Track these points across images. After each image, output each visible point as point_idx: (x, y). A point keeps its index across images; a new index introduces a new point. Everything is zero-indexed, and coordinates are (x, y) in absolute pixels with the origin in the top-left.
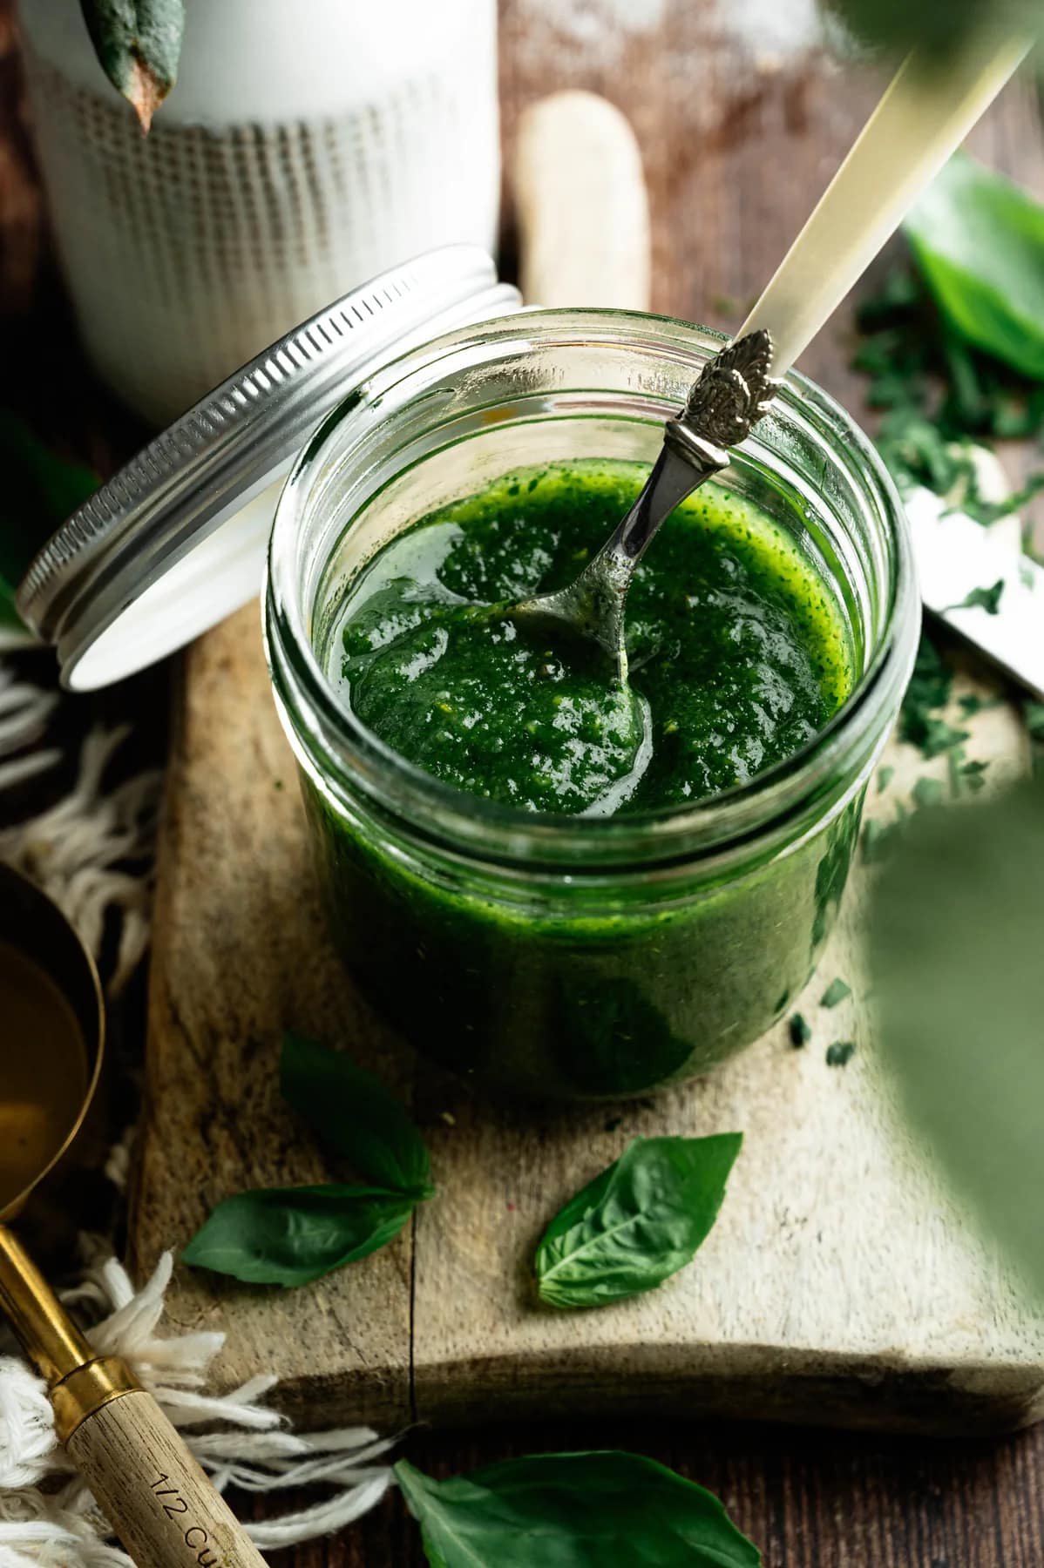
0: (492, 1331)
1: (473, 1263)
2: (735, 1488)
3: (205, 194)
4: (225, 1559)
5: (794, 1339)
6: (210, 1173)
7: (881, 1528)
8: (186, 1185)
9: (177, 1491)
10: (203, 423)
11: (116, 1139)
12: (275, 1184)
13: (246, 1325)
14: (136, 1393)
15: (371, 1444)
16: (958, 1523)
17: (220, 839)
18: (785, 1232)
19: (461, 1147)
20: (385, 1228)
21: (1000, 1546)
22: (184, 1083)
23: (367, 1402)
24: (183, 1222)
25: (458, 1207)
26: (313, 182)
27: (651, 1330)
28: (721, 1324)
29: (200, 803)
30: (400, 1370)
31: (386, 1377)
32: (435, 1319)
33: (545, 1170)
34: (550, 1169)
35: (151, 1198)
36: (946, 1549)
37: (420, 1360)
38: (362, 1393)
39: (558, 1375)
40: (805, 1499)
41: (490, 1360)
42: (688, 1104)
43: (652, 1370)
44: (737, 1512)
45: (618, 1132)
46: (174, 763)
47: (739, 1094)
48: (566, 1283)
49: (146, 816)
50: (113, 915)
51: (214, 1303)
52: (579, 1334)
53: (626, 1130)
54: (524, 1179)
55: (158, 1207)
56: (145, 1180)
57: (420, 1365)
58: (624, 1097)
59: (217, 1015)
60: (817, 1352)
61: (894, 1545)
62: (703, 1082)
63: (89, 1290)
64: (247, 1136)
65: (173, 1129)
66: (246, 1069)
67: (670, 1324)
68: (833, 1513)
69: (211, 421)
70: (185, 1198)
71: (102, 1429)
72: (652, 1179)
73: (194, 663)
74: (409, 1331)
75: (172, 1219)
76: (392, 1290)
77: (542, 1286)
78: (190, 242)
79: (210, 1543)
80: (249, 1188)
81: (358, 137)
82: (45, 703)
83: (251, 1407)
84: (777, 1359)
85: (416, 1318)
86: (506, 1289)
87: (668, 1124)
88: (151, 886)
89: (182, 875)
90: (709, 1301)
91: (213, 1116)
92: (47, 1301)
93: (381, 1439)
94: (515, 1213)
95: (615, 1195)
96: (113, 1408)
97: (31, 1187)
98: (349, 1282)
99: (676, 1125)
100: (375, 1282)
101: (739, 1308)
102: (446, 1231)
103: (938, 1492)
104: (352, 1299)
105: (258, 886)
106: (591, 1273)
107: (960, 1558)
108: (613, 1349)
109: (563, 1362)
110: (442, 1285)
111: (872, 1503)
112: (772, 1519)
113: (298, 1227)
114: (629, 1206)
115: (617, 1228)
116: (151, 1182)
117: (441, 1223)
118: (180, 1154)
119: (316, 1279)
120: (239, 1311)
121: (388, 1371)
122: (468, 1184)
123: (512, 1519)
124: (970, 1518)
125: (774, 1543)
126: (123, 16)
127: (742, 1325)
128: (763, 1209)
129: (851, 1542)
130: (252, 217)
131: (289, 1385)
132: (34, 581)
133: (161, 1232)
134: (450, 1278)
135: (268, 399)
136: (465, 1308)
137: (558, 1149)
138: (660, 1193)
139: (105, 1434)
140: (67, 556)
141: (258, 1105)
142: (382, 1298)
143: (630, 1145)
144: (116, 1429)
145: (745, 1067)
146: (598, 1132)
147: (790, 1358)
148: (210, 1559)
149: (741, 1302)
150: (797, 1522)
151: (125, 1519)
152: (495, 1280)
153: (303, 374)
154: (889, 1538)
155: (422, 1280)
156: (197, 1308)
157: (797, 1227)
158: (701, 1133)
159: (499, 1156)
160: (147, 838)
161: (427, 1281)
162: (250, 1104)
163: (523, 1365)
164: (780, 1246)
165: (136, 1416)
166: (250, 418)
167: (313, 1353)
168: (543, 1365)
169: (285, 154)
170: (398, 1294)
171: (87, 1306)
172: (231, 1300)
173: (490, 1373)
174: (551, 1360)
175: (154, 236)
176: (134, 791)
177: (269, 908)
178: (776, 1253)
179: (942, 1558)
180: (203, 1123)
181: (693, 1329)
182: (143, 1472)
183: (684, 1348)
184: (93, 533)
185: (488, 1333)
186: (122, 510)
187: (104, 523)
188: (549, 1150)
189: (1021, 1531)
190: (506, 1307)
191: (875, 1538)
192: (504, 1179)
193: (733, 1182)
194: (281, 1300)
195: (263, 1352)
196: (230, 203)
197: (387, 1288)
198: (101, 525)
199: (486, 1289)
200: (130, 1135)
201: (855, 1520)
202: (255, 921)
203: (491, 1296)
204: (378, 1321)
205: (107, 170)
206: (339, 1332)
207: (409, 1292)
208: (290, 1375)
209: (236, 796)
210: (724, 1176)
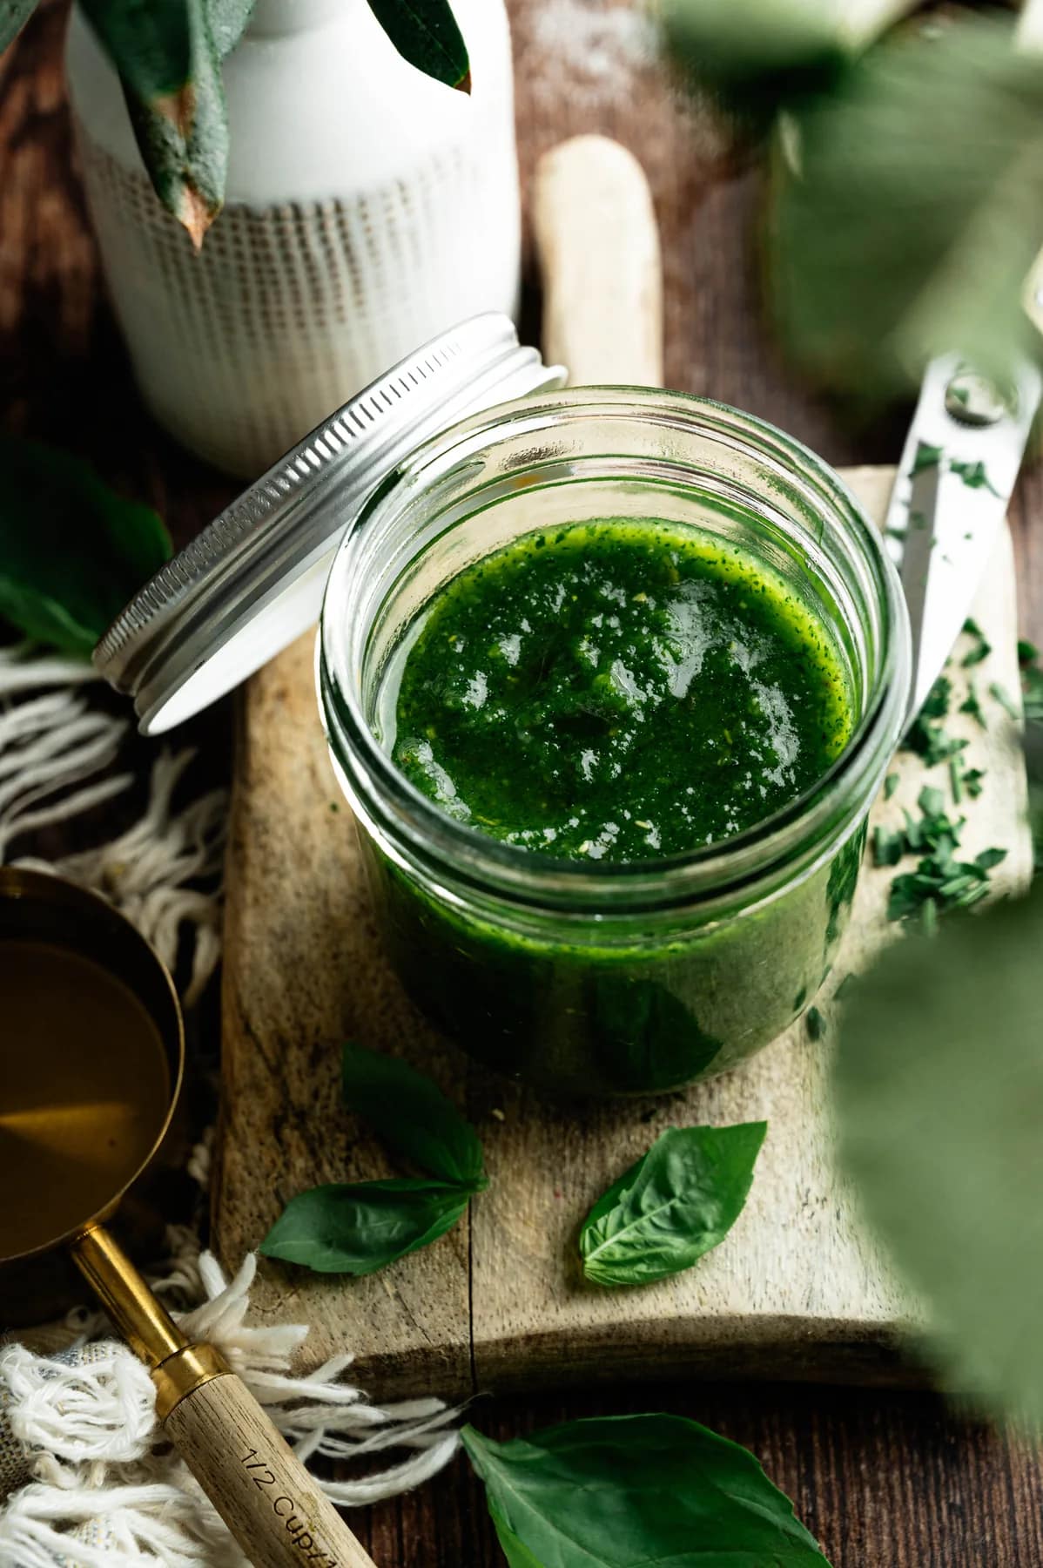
0: (543, 1310)
1: (525, 1247)
2: (768, 1442)
3: (250, 265)
4: (310, 1525)
5: (817, 1310)
6: (283, 1171)
7: (902, 1473)
8: (262, 1183)
9: (265, 1465)
10: (261, 500)
11: (198, 1139)
12: (343, 1179)
13: (321, 1309)
14: (226, 1376)
15: (439, 1413)
16: (972, 1469)
17: (282, 862)
18: (807, 1212)
19: (511, 1140)
20: (444, 1219)
21: (1010, 1488)
22: (257, 1088)
23: (432, 1376)
24: (260, 1217)
25: (509, 1195)
26: (347, 249)
27: (687, 1304)
28: (750, 1297)
29: (263, 827)
30: (462, 1347)
31: (449, 1354)
32: (492, 1300)
33: (588, 1160)
34: (592, 1159)
35: (231, 1195)
36: (961, 1491)
37: (480, 1338)
38: (427, 1368)
39: (605, 1347)
40: (832, 1450)
41: (543, 1335)
42: (716, 1094)
43: (690, 1341)
44: (771, 1464)
45: (653, 1123)
46: (237, 786)
47: (762, 1084)
48: (609, 1262)
49: (211, 834)
50: (187, 931)
51: (292, 1290)
52: (622, 1310)
53: (660, 1121)
54: (569, 1169)
55: (238, 1203)
56: (225, 1180)
57: (479, 1343)
58: (659, 1092)
59: (286, 1025)
60: (839, 1321)
61: (914, 1490)
62: (730, 1075)
63: (178, 1280)
64: (316, 1135)
65: (249, 1131)
66: (313, 1074)
67: (704, 1299)
68: (858, 1462)
69: (269, 498)
70: (261, 1194)
71: (196, 1410)
72: (685, 1165)
73: (253, 693)
74: (468, 1311)
75: (251, 1215)
76: (451, 1274)
77: (587, 1266)
78: (237, 306)
79: (297, 1511)
80: (320, 1183)
81: (389, 208)
82: (118, 729)
83: (331, 1385)
84: (803, 1328)
85: (474, 1300)
86: (555, 1271)
87: (699, 1115)
88: (221, 901)
89: (249, 895)
90: (740, 1276)
91: (284, 1119)
92: (141, 1293)
93: (448, 1408)
94: (562, 1200)
95: (652, 1181)
96: (204, 1390)
97: (123, 1191)
98: (413, 1267)
99: (706, 1115)
100: (437, 1267)
101: (767, 1282)
102: (500, 1218)
103: (953, 1440)
104: (416, 1283)
105: (319, 903)
106: (631, 1254)
107: (974, 1501)
108: (653, 1322)
109: (609, 1336)
110: (497, 1268)
111: (894, 1453)
112: (803, 1470)
113: (365, 1218)
114: (665, 1192)
115: (654, 1212)
116: (230, 1181)
117: (495, 1211)
118: (257, 1154)
119: (383, 1266)
120: (314, 1297)
121: (450, 1348)
122: (518, 1174)
123: (569, 1475)
124: (983, 1464)
125: (805, 1491)
126: (174, 145)
127: (770, 1299)
128: (787, 1190)
129: (875, 1488)
130: (293, 282)
131: (361, 1363)
132: (112, 644)
133: (242, 1226)
134: (504, 1262)
135: (319, 475)
136: (519, 1290)
137: (599, 1140)
138: (693, 1179)
139: (199, 1415)
140: (142, 622)
141: (325, 1107)
142: (443, 1281)
143: (664, 1134)
144: (208, 1409)
145: (768, 1059)
146: (635, 1124)
147: (814, 1326)
148: (297, 1525)
149: (768, 1277)
150: (826, 1473)
151: (219, 1490)
152: (545, 1262)
153: (350, 450)
154: (909, 1483)
155: (478, 1264)
156: (276, 1295)
157: (818, 1207)
158: (729, 1122)
159: (545, 1147)
160: (215, 855)
161: (483, 1265)
162: (318, 1105)
163: (573, 1339)
164: (804, 1223)
165: (226, 1397)
166: (303, 493)
167: (382, 1333)
168: (590, 1338)
169: (322, 227)
170: (457, 1277)
171: (176, 1294)
172: (307, 1288)
173: (543, 1347)
174: (598, 1334)
175: (203, 301)
176: (201, 810)
177: (330, 923)
178: (800, 1230)
179: (958, 1501)
180: (276, 1125)
181: (726, 1302)
182: (234, 1448)
183: (718, 1320)
184: (165, 601)
185: (540, 1310)
186: (191, 581)
187: (176, 593)
188: (591, 1141)
189: (1029, 1474)
190: (555, 1286)
191: (896, 1484)
192: (550, 1169)
193: (760, 1164)
194: (352, 1285)
195: (337, 1334)
196: (273, 272)
197: (448, 1272)
198: (171, 594)
199: (537, 1271)
200: (210, 1135)
201: (878, 1469)
202: (317, 936)
203: (541, 1276)
204: (440, 1303)
205: (159, 244)
206: (404, 1314)
207: (467, 1275)
208: (362, 1354)
209: (295, 819)
210: (751, 1162)
